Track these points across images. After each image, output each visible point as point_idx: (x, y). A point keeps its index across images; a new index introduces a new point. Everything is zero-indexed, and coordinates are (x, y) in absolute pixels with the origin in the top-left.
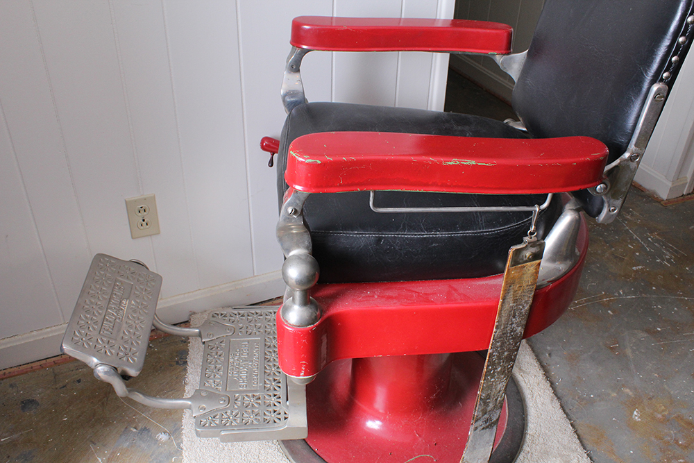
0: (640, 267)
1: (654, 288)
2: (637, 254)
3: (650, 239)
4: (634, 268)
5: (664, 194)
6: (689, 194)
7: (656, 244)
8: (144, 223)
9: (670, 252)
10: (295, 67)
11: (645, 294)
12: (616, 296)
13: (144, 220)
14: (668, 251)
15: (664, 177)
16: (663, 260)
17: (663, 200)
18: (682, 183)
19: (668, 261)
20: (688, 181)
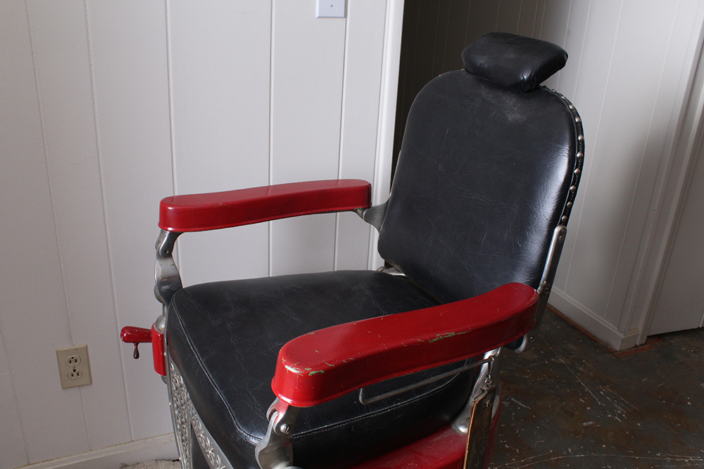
0: (591, 423)
1: (604, 446)
2: (588, 408)
3: (602, 392)
4: (585, 424)
5: (617, 346)
6: (642, 345)
7: (608, 398)
8: (75, 374)
9: (622, 407)
10: (167, 252)
11: (595, 453)
12: (564, 455)
13: (75, 371)
14: (620, 405)
15: (616, 329)
16: (614, 415)
17: (616, 351)
18: (633, 334)
19: (620, 416)
20: (640, 332)
